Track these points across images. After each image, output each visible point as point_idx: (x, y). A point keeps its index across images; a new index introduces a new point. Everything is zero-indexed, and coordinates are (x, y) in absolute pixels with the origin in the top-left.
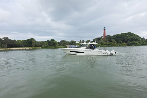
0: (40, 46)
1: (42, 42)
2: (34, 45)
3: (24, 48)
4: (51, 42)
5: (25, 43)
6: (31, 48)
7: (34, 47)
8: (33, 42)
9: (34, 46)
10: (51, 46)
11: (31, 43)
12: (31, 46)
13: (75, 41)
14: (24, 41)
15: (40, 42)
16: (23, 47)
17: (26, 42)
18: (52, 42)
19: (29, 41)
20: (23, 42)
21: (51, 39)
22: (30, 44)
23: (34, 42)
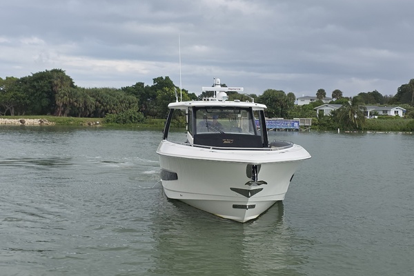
0: (96, 114)
1: (107, 90)
2: (65, 105)
3: (15, 121)
4: (154, 97)
5: (19, 94)
6: (47, 121)
7: (65, 118)
8: (62, 90)
9: (63, 113)
10: (154, 115)
11: (51, 95)
12: (49, 108)
13: (291, 95)
14: (18, 81)
15: (95, 93)
16: (8, 114)
17: (26, 91)
18: (159, 97)
19: (41, 83)
20: (10, 90)
21: (155, 80)
22: (45, 102)
23: (66, 89)
